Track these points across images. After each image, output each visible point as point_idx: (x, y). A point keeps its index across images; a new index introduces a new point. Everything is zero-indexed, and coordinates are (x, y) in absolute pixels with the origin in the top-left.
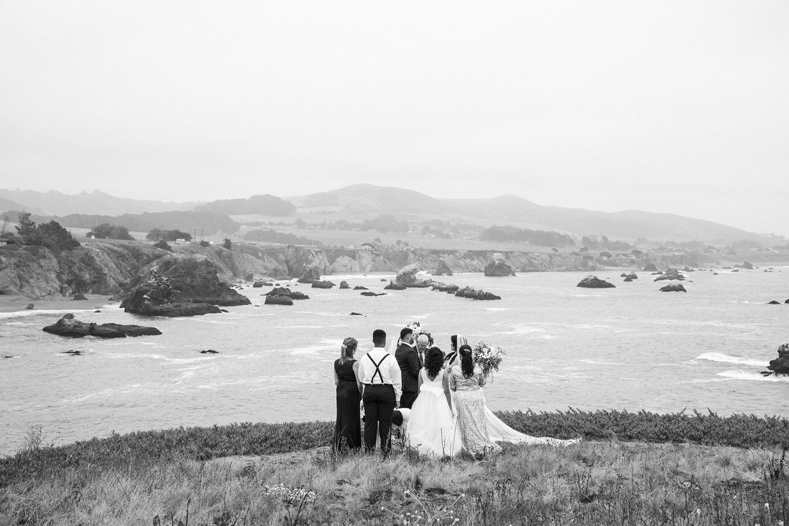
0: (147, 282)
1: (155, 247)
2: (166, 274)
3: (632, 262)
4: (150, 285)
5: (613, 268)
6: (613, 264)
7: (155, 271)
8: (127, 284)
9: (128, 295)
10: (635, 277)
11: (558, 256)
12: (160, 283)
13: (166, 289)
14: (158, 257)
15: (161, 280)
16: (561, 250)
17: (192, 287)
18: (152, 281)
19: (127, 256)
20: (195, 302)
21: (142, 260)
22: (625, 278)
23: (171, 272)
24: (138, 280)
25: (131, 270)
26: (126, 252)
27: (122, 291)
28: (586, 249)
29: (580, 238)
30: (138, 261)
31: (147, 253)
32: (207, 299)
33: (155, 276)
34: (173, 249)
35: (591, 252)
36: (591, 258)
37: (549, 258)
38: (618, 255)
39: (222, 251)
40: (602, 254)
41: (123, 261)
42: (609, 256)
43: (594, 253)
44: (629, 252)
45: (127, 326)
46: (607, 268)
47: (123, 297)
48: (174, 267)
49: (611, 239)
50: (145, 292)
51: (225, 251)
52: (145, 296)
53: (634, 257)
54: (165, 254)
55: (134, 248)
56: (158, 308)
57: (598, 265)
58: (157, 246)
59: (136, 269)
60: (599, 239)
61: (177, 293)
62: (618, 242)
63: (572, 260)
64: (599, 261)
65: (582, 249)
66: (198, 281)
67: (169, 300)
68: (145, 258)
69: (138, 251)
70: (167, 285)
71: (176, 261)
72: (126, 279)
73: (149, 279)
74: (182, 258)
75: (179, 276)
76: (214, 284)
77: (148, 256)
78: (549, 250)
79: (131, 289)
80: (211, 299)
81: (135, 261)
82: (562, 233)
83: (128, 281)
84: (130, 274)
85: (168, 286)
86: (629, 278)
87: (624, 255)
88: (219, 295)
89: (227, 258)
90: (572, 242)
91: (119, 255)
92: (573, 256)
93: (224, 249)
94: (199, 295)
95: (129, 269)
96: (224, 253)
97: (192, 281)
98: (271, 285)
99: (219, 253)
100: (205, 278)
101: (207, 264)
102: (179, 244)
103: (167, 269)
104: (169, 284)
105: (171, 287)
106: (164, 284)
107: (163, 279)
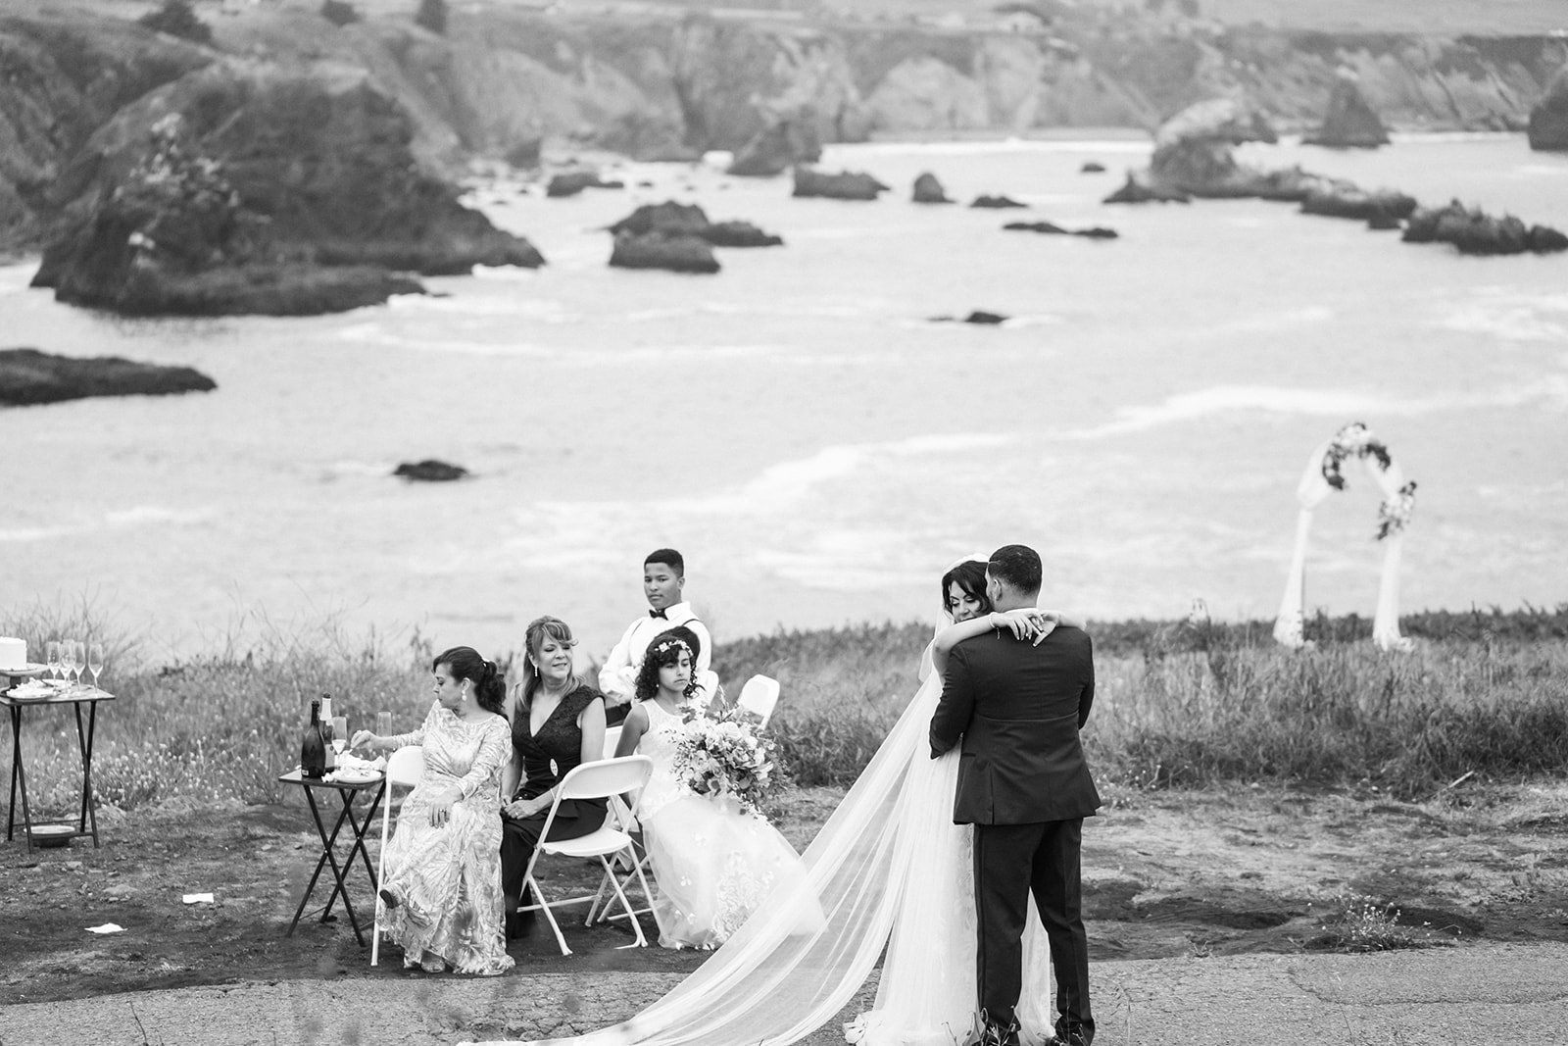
0: (139, 179)
1: (148, 31)
2: (206, 146)
4: (153, 193)
7: (171, 133)
8: (43, 183)
9: (54, 233)
12: (192, 186)
13: (215, 208)
14: (162, 72)
15: (195, 173)
17: (312, 199)
18: (160, 176)
19: (39, 70)
20: (328, 260)
21: (98, 83)
23: (225, 136)
24: (94, 170)
25: (55, 127)
26: (33, 51)
27: (29, 216)
30: (81, 89)
31: (118, 56)
32: (373, 248)
33: (169, 158)
34: (217, 35)
39: (408, 42)
41: (26, 89)
45: (87, 363)
47: (38, 239)
48: (238, 114)
50: (137, 222)
51: (421, 42)
52: (137, 239)
54: (204, 64)
55: (64, 36)
56: (188, 286)
58: (152, 23)
59: (76, 128)
61: (259, 225)
66: (333, 175)
67: (228, 252)
68: (109, 74)
69: (81, 45)
70: (218, 192)
71: (243, 89)
72: (39, 162)
73: (148, 164)
74: (267, 80)
75: (257, 154)
76: (397, 187)
77: (120, 68)
79: (68, 207)
80: (391, 247)
81: (68, 91)
83: (49, 171)
84: (53, 140)
85: (226, 196)
88: (419, 234)
89: (435, 69)
91: (10, 67)
93: (418, 32)
94: (338, 230)
95: (48, 121)
96: (419, 52)
97: (310, 175)
98: (617, 185)
99: (399, 50)
100: (359, 161)
101: (370, 102)
102: (236, 13)
103: (211, 124)
104: (224, 186)
105: (234, 201)
106: (209, 187)
107: (200, 169)
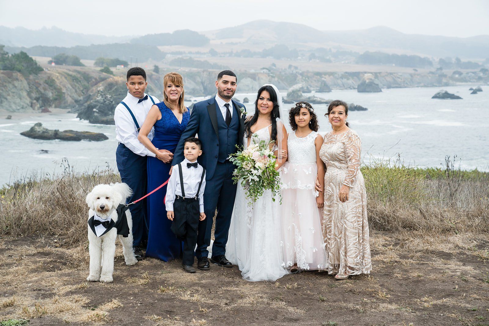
0: (95, 99)
1: (101, 72)
2: (110, 93)
3: (480, 79)
4: (98, 101)
5: (463, 83)
6: (464, 80)
7: (101, 90)
8: (80, 100)
9: (82, 109)
10: (480, 90)
11: (418, 75)
12: (105, 100)
13: (110, 104)
14: (103, 79)
15: (106, 98)
16: (420, 70)
18: (99, 98)
19: (80, 79)
21: (91, 82)
22: (472, 91)
23: (113, 91)
24: (89, 97)
25: (83, 90)
26: (79, 76)
27: (77, 106)
28: (441, 69)
29: (437, 60)
30: (88, 83)
31: (95, 77)
33: (101, 95)
34: (114, 73)
35: (445, 71)
36: (445, 76)
37: (410, 77)
38: (468, 73)
39: (152, 75)
40: (455, 73)
41: (77, 83)
42: (460, 74)
43: (448, 72)
44: (477, 70)
45: (82, 132)
46: (458, 83)
47: (78, 111)
48: (116, 87)
49: (464, 60)
50: (95, 107)
51: (155, 75)
52: (95, 110)
53: (481, 74)
54: (108, 78)
55: (85, 73)
56: (105, 119)
57: (451, 82)
58: (102, 71)
59: (87, 89)
60: (454, 60)
62: (469, 63)
63: (430, 78)
64: (452, 78)
65: (438, 69)
68: (94, 80)
69: (88, 75)
70: (111, 101)
71: (117, 83)
72: (80, 96)
73: (97, 97)
74: (121, 81)
75: (119, 94)
77: (96, 79)
78: (410, 70)
79: (84, 104)
81: (86, 83)
82: (422, 56)
83: (81, 98)
84: (82, 92)
85: (112, 102)
86: (475, 92)
87: (473, 73)
89: (157, 80)
90: (430, 63)
91: (74, 78)
92: (431, 75)
93: (154, 73)
95: (82, 89)
96: (154, 77)
98: (190, 101)
102: (119, 69)
103: (111, 89)
104: (112, 100)
105: (113, 103)
106: (109, 100)
107: (107, 97)
